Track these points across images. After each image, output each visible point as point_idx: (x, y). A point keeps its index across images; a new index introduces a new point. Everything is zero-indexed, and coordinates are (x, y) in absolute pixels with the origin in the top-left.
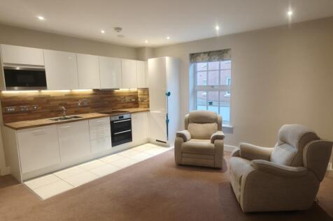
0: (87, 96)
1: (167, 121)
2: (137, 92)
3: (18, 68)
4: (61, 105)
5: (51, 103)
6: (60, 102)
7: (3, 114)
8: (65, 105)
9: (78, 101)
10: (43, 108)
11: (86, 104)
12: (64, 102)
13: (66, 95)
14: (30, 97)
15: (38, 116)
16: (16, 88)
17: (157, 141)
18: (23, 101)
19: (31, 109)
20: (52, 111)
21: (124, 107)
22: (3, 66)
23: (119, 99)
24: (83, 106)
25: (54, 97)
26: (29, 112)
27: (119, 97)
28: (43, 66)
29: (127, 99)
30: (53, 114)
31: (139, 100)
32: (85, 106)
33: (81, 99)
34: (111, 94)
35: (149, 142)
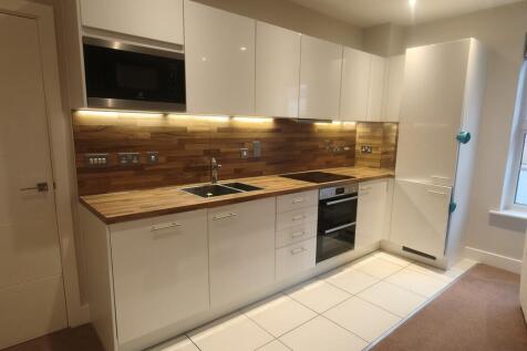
0: (263, 136)
1: (452, 207)
2: (355, 131)
3: (117, 45)
4: (208, 153)
5: (187, 147)
6: (207, 147)
7: (80, 171)
8: (216, 154)
9: (243, 145)
10: (169, 160)
11: (258, 154)
12: (213, 147)
13: (220, 130)
14: (143, 129)
15: (159, 178)
16: (110, 101)
17: (405, 249)
18: (127, 140)
19: (143, 161)
20: (187, 169)
21: (329, 164)
22: (82, 33)
23: (321, 146)
24: (252, 159)
25: (194, 133)
26: (139, 169)
27: (322, 139)
28: (180, 47)
29: (336, 147)
30: (190, 175)
31: (358, 148)
32: (257, 159)
33: (250, 141)
34: (309, 132)
35: (380, 249)
